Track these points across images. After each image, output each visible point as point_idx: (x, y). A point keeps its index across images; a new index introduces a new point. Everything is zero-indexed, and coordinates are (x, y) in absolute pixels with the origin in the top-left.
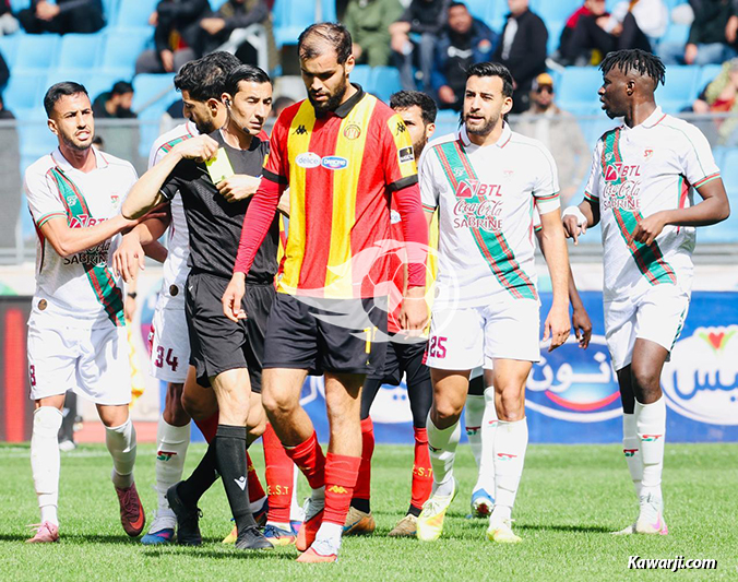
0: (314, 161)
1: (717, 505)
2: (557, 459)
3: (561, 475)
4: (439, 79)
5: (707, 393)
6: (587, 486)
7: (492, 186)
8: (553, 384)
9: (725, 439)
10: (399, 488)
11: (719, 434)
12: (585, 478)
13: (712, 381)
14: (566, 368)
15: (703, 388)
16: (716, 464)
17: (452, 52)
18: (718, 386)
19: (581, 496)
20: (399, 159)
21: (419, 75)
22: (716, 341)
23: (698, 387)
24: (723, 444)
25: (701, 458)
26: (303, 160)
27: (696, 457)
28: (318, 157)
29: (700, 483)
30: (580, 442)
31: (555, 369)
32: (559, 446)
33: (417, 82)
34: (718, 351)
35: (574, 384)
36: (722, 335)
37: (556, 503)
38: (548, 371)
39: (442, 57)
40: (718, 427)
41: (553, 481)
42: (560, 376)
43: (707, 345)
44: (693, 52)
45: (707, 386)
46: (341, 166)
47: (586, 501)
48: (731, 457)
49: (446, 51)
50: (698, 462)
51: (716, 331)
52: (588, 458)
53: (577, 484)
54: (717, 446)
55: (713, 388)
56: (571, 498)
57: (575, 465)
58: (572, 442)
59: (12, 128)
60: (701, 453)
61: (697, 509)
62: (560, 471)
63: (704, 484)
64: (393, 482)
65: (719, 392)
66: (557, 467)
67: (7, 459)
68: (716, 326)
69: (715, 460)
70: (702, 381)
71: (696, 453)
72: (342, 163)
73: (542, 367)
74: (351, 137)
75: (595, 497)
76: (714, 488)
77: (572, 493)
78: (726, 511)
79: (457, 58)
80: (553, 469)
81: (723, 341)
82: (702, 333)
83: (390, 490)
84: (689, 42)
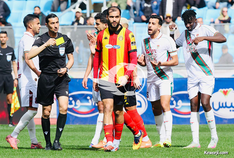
0: (111, 46)
1: (226, 143)
2: (177, 129)
3: (178, 134)
4: (141, 13)
5: (223, 109)
6: (186, 137)
7: (154, 50)
8: (176, 106)
9: (228, 123)
10: (129, 138)
11: (226, 121)
12: (186, 135)
13: (224, 105)
14: (180, 101)
15: (221, 107)
16: (225, 130)
17: (146, 5)
18: (226, 107)
19: (184, 140)
20: (131, 45)
21: (135, 12)
22: (225, 93)
23: (220, 107)
24: (227, 124)
25: (221, 129)
26: (107, 47)
27: (220, 129)
28: (112, 46)
29: (220, 136)
30: (184, 124)
31: (177, 102)
32: (178, 125)
33: (135, 14)
34: (226, 96)
35: (182, 106)
36: (227, 91)
37: (177, 143)
38: (174, 102)
39: (143, 6)
40: (226, 119)
41: (176, 136)
42: (178, 104)
43: (223, 94)
44: (218, 5)
45: (223, 107)
46: (119, 48)
47: (186, 142)
48: (230, 128)
49: (144, 5)
50: (220, 130)
51: (225, 90)
52: (187, 129)
53: (183, 137)
54: (226, 125)
55: (224, 107)
56: (181, 141)
57: (183, 131)
58: (182, 124)
59: (11, 28)
60: (221, 127)
61: (220, 144)
62: (178, 132)
63: (222, 136)
64: (127, 136)
65: (226, 109)
66: (177, 131)
67: (10, 130)
68: (225, 88)
69: (225, 129)
70: (221, 105)
71: (219, 127)
72: (119, 47)
73: (173, 101)
74: (121, 40)
75: (189, 141)
76: (225, 138)
77: (182, 139)
78: (228, 145)
79: (147, 7)
80: (176, 132)
81: (228, 93)
82: (221, 90)
83: (127, 139)
84: (217, 2)
